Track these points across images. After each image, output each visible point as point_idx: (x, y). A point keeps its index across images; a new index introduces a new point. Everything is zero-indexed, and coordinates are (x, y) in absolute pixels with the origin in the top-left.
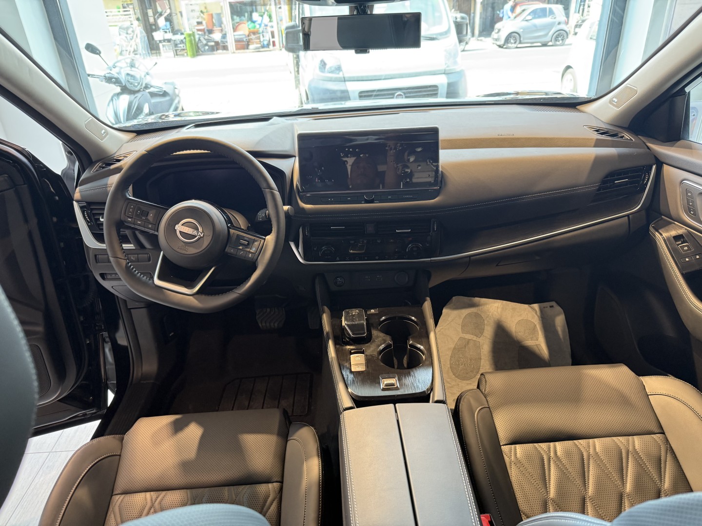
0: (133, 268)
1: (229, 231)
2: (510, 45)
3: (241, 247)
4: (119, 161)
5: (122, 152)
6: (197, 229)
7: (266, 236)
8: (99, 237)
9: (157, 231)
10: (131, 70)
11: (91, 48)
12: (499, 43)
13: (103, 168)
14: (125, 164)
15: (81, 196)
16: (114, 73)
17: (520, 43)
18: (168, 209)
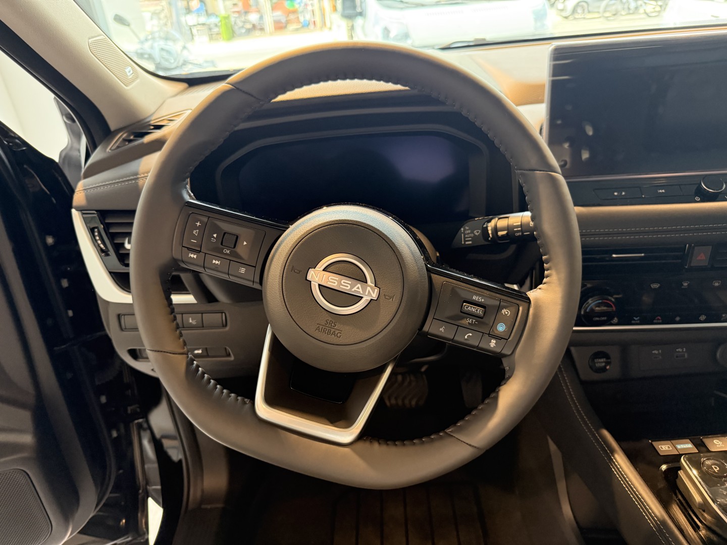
1: (430, 280)
2: (577, 16)
4: (159, 127)
5: (164, 112)
8: (122, 280)
9: (261, 283)
10: (166, 45)
11: (119, 19)
12: (564, 14)
13: (130, 141)
15: (88, 198)
16: (146, 49)
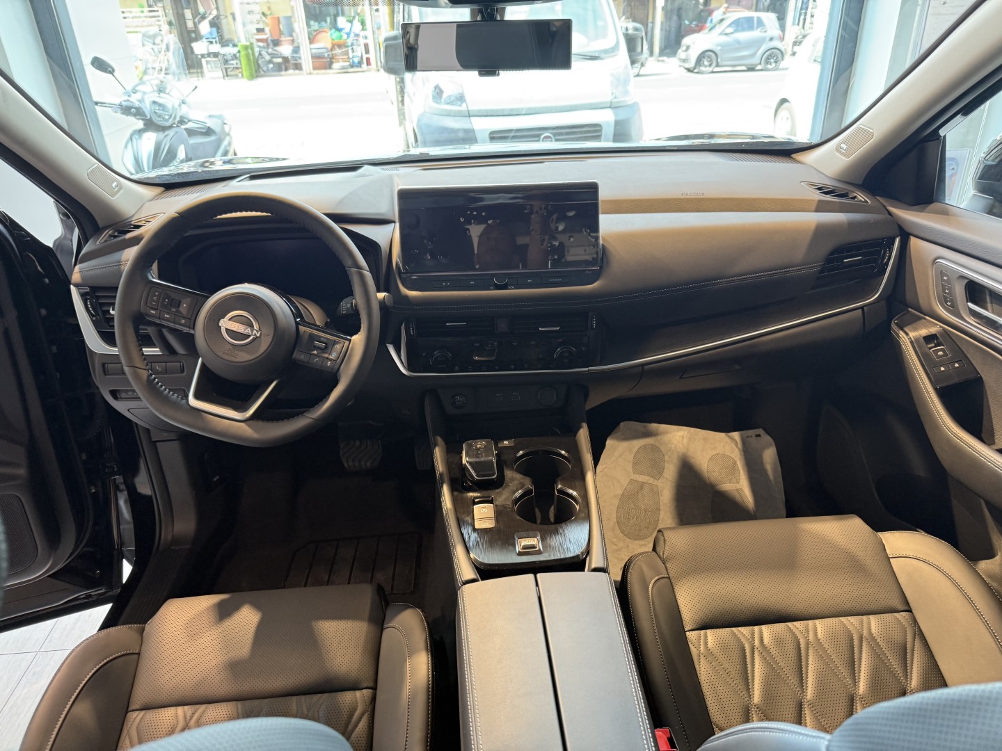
0: (158, 383)
1: (297, 329)
2: (703, 69)
3: (315, 352)
4: (138, 227)
5: (143, 214)
6: (251, 326)
7: (351, 336)
8: (109, 338)
9: (194, 329)
10: (159, 97)
11: (100, 64)
12: (687, 65)
13: (115, 237)
14: (147, 231)
15: (83, 278)
16: (135, 99)
17: (717, 65)
18: (209, 297)
